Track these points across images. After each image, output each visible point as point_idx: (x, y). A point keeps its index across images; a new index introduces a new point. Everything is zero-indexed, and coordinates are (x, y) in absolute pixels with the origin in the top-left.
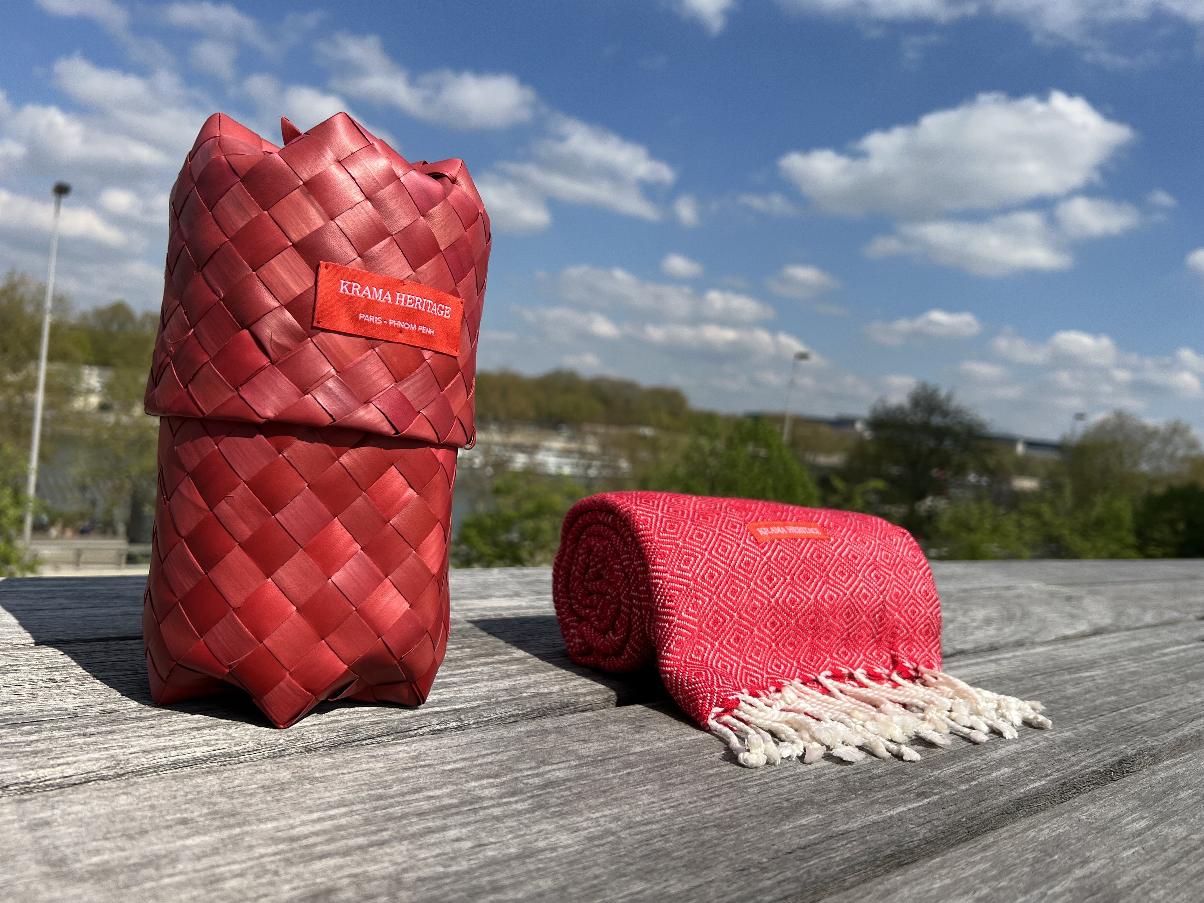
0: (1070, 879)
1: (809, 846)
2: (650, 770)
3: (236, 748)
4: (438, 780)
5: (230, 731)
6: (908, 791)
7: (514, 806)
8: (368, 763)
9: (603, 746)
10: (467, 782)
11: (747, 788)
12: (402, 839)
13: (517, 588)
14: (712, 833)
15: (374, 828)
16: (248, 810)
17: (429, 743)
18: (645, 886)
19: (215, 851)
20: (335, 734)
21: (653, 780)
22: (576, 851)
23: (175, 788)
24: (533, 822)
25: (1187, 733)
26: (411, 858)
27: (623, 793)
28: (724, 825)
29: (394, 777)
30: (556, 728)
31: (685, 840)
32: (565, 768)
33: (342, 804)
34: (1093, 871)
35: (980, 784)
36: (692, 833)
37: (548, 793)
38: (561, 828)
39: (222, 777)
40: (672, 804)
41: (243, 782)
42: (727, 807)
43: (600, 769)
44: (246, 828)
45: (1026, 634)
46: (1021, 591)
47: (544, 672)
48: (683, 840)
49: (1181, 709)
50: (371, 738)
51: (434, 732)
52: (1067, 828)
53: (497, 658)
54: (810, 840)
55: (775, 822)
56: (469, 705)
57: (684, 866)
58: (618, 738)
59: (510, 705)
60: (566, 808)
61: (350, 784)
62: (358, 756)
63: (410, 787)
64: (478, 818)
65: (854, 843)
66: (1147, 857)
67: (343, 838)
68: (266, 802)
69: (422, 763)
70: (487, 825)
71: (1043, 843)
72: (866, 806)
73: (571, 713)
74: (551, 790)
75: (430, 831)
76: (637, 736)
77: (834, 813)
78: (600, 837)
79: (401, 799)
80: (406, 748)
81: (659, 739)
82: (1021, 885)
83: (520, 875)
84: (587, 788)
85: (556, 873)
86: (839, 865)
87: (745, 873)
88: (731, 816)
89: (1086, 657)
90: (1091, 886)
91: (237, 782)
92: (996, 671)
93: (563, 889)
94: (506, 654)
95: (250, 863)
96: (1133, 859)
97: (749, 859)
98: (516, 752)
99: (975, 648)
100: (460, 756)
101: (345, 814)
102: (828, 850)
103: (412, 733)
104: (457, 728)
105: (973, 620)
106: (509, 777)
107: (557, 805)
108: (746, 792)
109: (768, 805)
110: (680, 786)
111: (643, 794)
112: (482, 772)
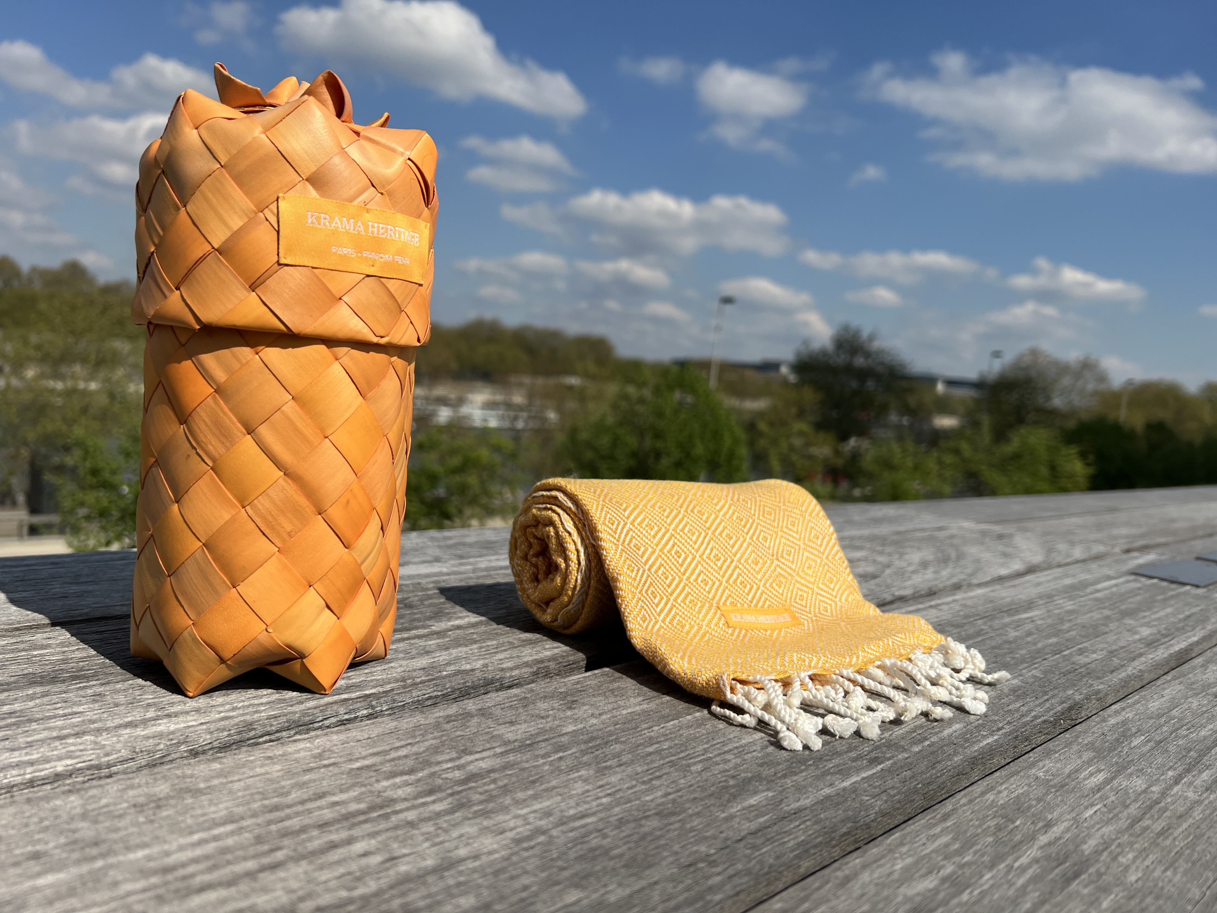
0: (1036, 847)
1: (760, 830)
2: (584, 753)
3: (107, 759)
4: (344, 781)
5: (100, 739)
6: (860, 757)
7: (432, 808)
8: (262, 766)
9: (532, 728)
10: (378, 781)
11: (689, 766)
12: (297, 858)
13: (438, 552)
14: (654, 823)
15: (266, 847)
16: (115, 836)
17: (335, 737)
18: (582, 895)
19: (72, 892)
20: (226, 733)
21: (587, 764)
22: (503, 857)
23: (27, 814)
24: (454, 826)
25: (1130, 673)
26: (309, 882)
27: (554, 783)
28: (666, 812)
29: (293, 781)
30: (480, 710)
31: (624, 834)
32: (488, 757)
33: (230, 819)
34: (1057, 835)
35: (933, 744)
36: (633, 825)
37: (470, 789)
38: (485, 830)
39: (86, 796)
40: (609, 792)
41: (111, 800)
42: (669, 790)
43: (528, 756)
44: (112, 860)
45: (963, 577)
46: (954, 531)
47: (466, 646)
48: (623, 835)
49: (1122, 648)
50: (269, 734)
51: (342, 723)
52: (1026, 788)
53: (414, 632)
54: (761, 823)
55: (722, 805)
56: (381, 689)
57: (624, 866)
58: (548, 716)
59: (428, 686)
60: (491, 805)
61: (240, 794)
62: (252, 758)
63: (311, 793)
64: (390, 825)
65: (808, 823)
66: (1111, 816)
67: (229, 863)
68: (138, 824)
69: (326, 762)
70: (400, 832)
71: (1003, 807)
72: (818, 778)
73: (497, 691)
74: (473, 784)
75: (333, 846)
76: (569, 713)
77: (784, 790)
78: (529, 838)
79: (300, 808)
80: (308, 745)
81: (592, 715)
82: (986, 858)
83: (437, 893)
84: (514, 779)
85: (480, 886)
86: (793, 851)
87: (692, 869)
88: (674, 801)
89: (1023, 597)
90: (1058, 854)
91: (104, 801)
92: (937, 617)
93: (487, 906)
94: (424, 627)
95: (113, 905)
96: (1096, 818)
97: (696, 852)
98: (434, 742)
99: (914, 593)
100: (371, 751)
101: (232, 833)
102: (780, 834)
103: (316, 725)
104: (369, 717)
105: (910, 564)
106: (426, 772)
107: (481, 802)
108: (688, 771)
109: (713, 785)
110: (617, 769)
111: (576, 782)
112: (395, 769)
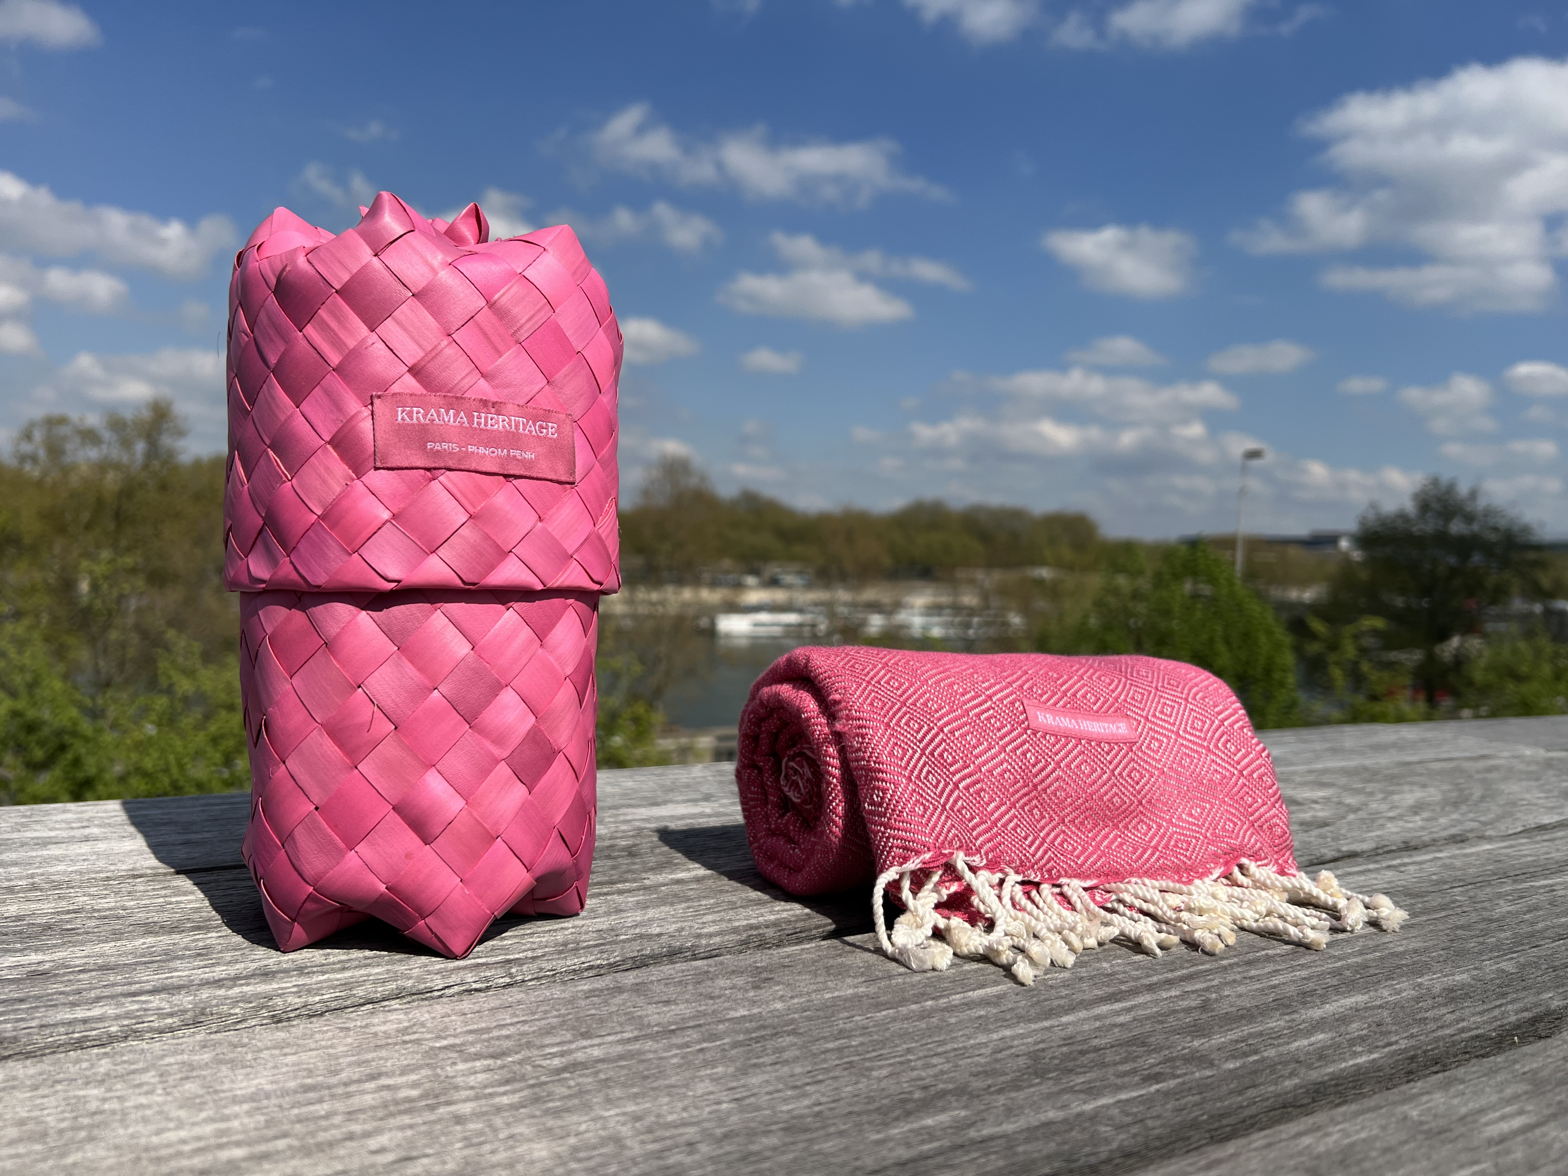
2: (735, 1045)
4: (414, 1061)
7: (497, 1100)
8: (333, 1037)
9: (690, 1010)
10: (454, 1064)
11: (870, 1069)
15: (270, 1133)
17: (438, 1007)
21: (732, 1060)
24: (509, 1124)
27: (673, 1080)
28: (798, 1127)
29: (355, 1058)
30: (638, 984)
31: (721, 1151)
32: (610, 1043)
33: (252, 1098)
35: (1263, 1060)
36: (740, 1140)
37: (558, 1081)
38: (544, 1133)
40: (737, 1096)
42: (824, 1099)
43: (662, 1044)
45: (1473, 825)
46: (1501, 761)
47: (672, 904)
48: (718, 1152)
53: (620, 886)
54: (921, 1151)
55: (883, 1123)
56: (530, 954)
58: (719, 997)
59: (591, 954)
60: (576, 1101)
61: (284, 1070)
62: (326, 1028)
63: (366, 1073)
64: (432, 1117)
65: (993, 1157)
67: (221, 1147)
69: (407, 1038)
70: (439, 1127)
74: (567, 1075)
75: (351, 1137)
76: (751, 994)
77: (988, 1109)
78: (593, 1146)
79: (340, 1091)
80: (402, 1016)
81: (782, 997)
84: (625, 1072)
88: (818, 1114)
89: (1559, 856)
94: (634, 880)
98: (555, 1020)
100: (469, 1028)
101: (245, 1114)
103: (436, 994)
106: (518, 1057)
107: (562, 1098)
108: (864, 1076)
109: (888, 1097)
110: (769, 1068)
111: (702, 1081)
112: (484, 1050)
